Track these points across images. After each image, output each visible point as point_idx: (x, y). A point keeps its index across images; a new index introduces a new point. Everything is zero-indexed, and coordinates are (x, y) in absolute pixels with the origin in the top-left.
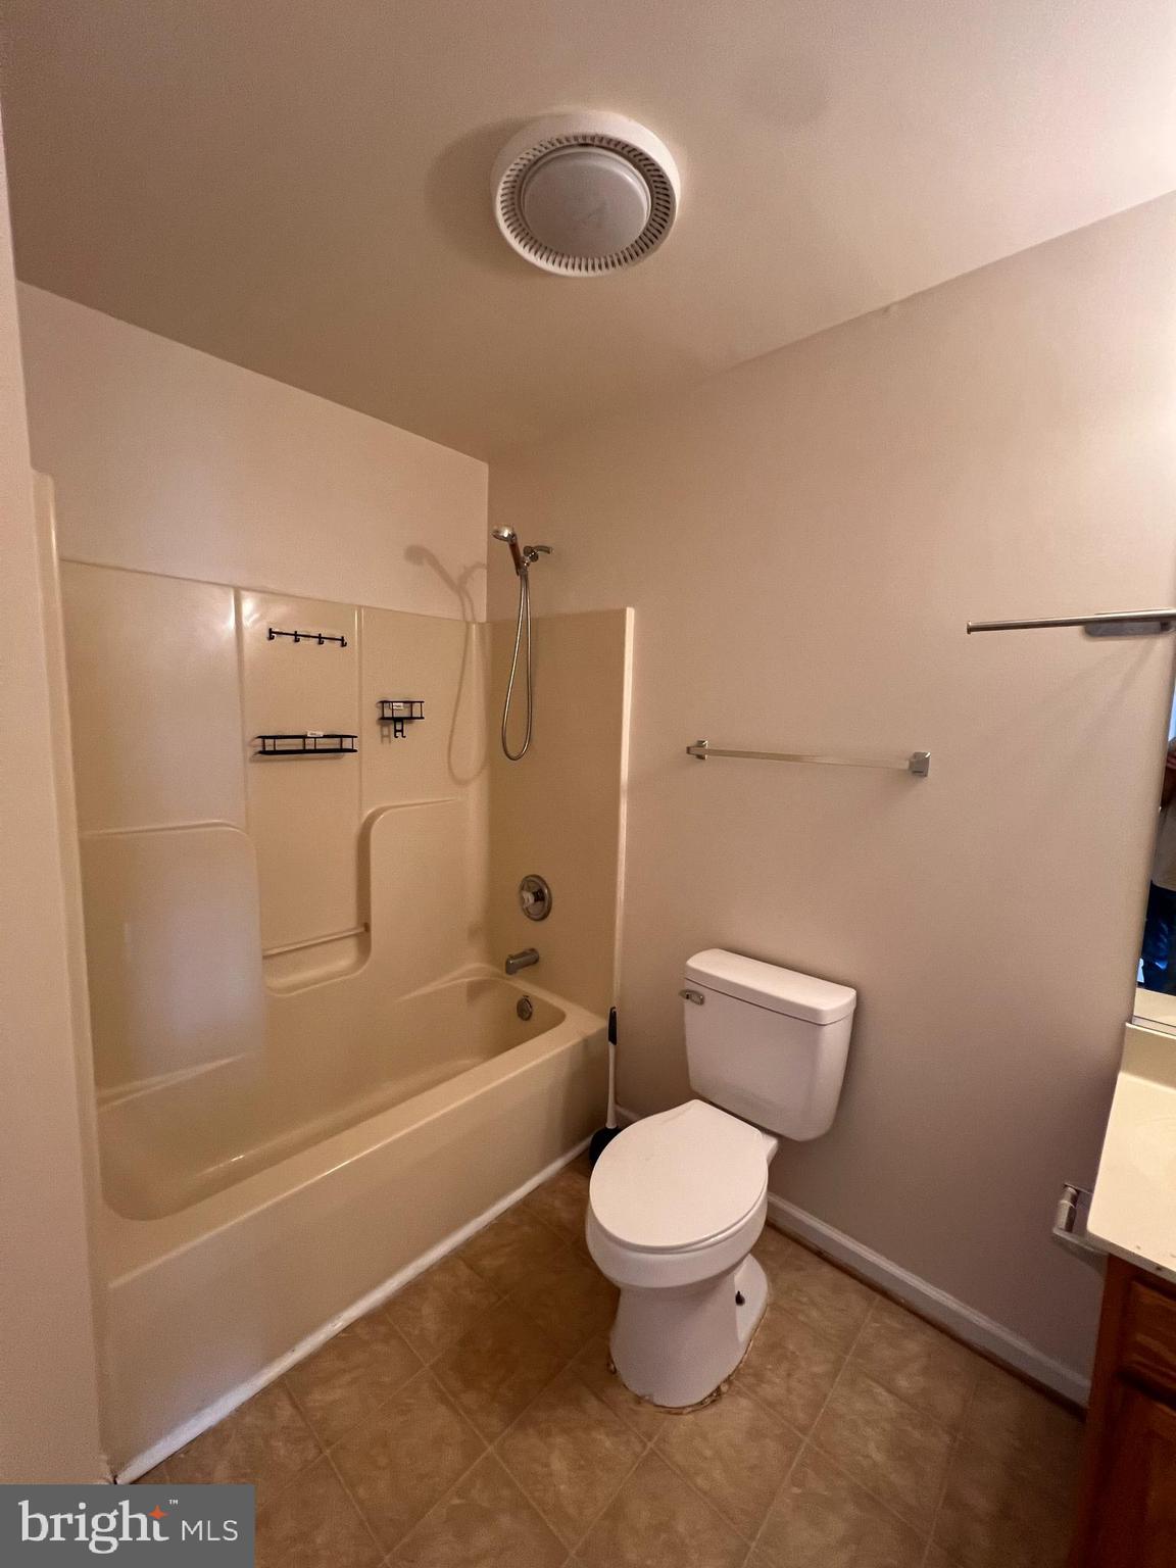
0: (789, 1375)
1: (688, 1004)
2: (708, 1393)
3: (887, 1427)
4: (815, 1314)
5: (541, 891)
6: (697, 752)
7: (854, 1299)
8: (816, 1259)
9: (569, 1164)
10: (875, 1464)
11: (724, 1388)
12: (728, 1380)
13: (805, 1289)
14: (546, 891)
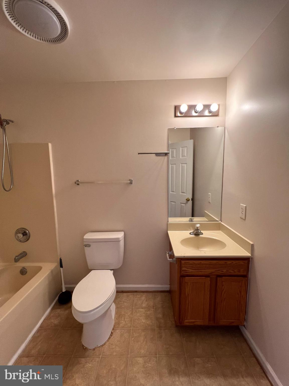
0: (124, 319)
1: (86, 248)
2: (110, 335)
3: (144, 315)
4: (125, 304)
5: (25, 232)
6: (77, 183)
7: (131, 296)
8: (122, 293)
9: (52, 309)
10: (144, 323)
11: (113, 332)
12: (113, 329)
13: (122, 300)
14: (27, 232)
